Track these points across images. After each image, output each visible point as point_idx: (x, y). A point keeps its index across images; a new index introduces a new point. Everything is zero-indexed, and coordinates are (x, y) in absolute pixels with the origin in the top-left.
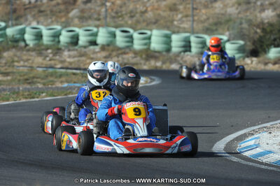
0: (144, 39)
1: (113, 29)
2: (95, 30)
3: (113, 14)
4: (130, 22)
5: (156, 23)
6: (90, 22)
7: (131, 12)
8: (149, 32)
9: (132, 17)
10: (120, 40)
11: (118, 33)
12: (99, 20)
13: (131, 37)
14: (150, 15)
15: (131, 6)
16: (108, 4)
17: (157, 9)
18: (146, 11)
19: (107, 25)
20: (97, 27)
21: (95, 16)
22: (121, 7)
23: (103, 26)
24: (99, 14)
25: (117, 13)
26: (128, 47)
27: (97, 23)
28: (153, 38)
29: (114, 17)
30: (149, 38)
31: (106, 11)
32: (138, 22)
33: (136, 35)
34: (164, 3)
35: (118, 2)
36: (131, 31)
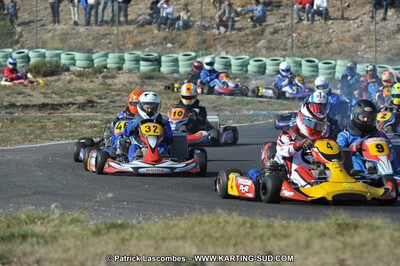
0: (329, 68)
1: (299, 59)
2: (281, 59)
3: (299, 45)
4: (315, 52)
5: (340, 53)
6: (277, 52)
7: (317, 42)
8: (333, 62)
9: (318, 47)
10: (306, 70)
11: (304, 62)
12: (286, 50)
13: (317, 66)
14: (334, 45)
15: (317, 38)
16: (294, 35)
17: (342, 40)
18: (331, 42)
19: (293, 55)
20: (284, 57)
21: (282, 47)
22: (307, 38)
23: (289, 56)
24: (286, 45)
25: (302, 43)
26: (312, 75)
27: (284, 53)
28: (337, 67)
29: (300, 48)
30: (334, 68)
31: (293, 41)
32: (323, 52)
33: (321, 65)
34: (348, 34)
35: (304, 33)
36: (317, 61)
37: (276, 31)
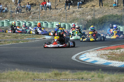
0: (52, 25)
2: (36, 22)
4: (47, 20)
5: (55, 20)
6: (35, 20)
8: (53, 23)
9: (48, 18)
10: (44, 25)
11: (43, 23)
12: (38, 19)
14: (53, 17)
15: (47, 15)
16: (40, 14)
17: (55, 16)
18: (52, 16)
19: (40, 21)
20: (37, 21)
22: (44, 15)
24: (38, 17)
26: (46, 27)
27: (37, 20)
28: (54, 24)
29: (42, 18)
31: (40, 16)
32: (49, 19)
33: (49, 24)
34: (57, 14)
35: (44, 13)
36: (48, 22)
37: (35, 13)
